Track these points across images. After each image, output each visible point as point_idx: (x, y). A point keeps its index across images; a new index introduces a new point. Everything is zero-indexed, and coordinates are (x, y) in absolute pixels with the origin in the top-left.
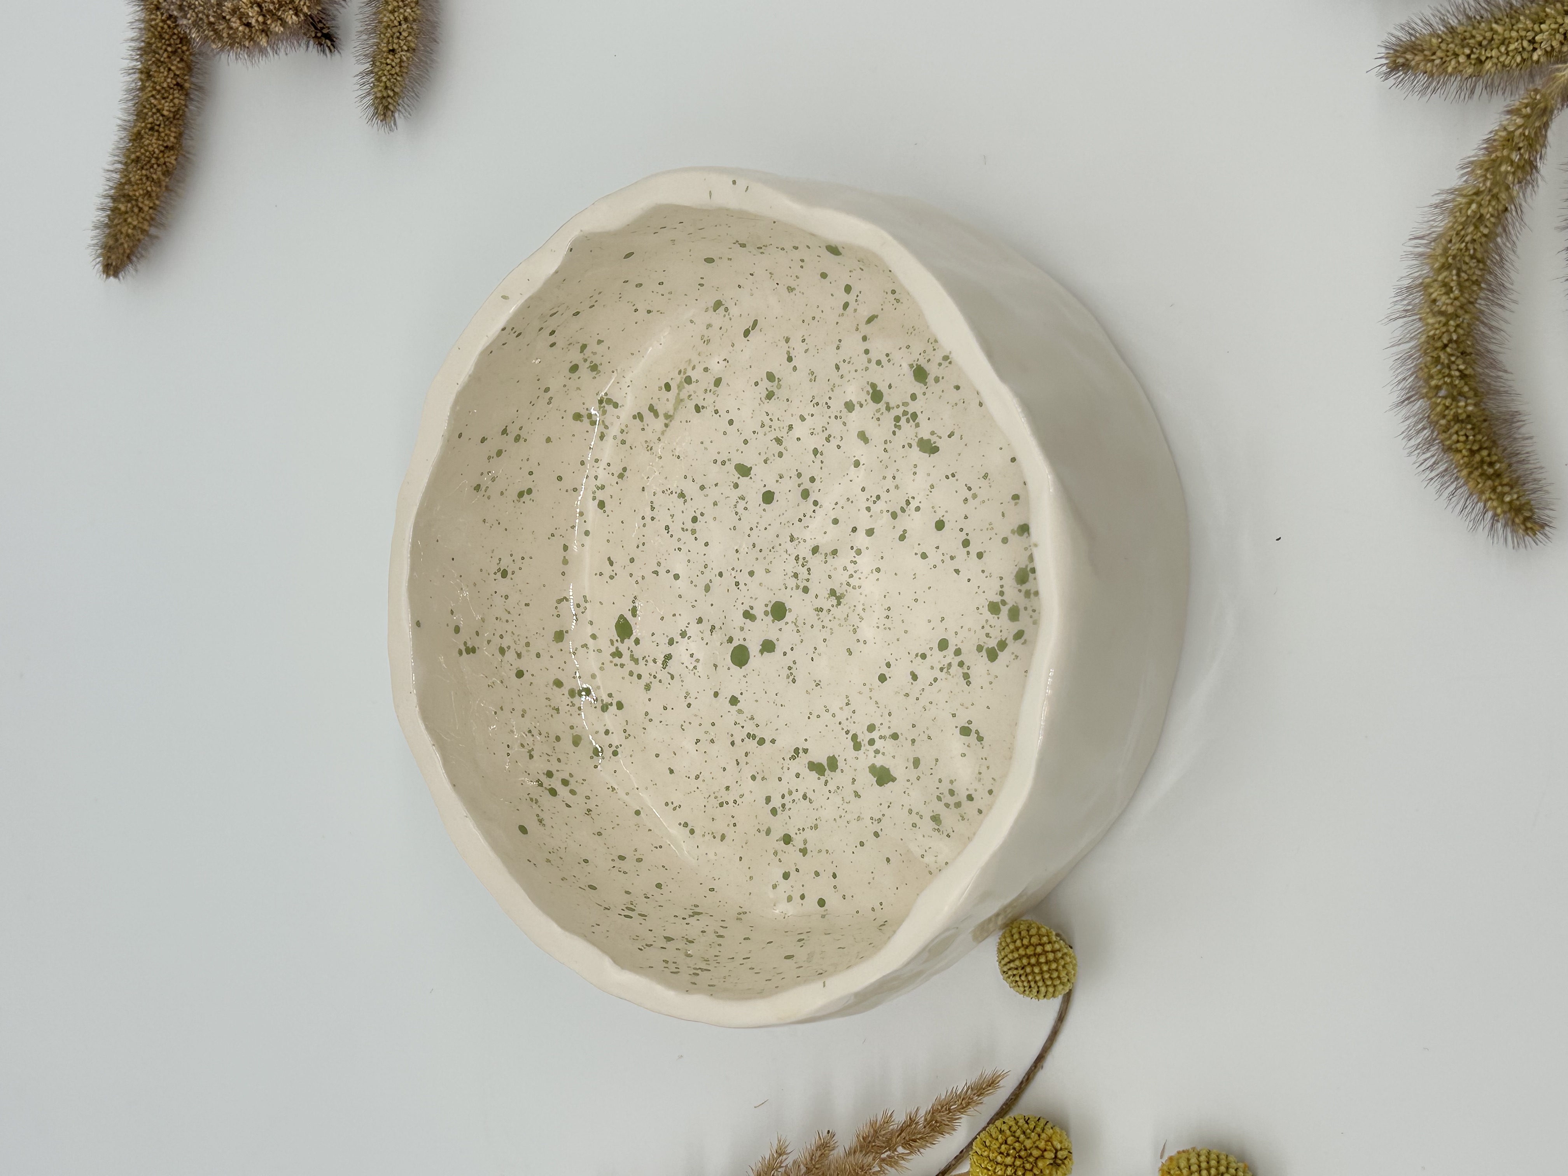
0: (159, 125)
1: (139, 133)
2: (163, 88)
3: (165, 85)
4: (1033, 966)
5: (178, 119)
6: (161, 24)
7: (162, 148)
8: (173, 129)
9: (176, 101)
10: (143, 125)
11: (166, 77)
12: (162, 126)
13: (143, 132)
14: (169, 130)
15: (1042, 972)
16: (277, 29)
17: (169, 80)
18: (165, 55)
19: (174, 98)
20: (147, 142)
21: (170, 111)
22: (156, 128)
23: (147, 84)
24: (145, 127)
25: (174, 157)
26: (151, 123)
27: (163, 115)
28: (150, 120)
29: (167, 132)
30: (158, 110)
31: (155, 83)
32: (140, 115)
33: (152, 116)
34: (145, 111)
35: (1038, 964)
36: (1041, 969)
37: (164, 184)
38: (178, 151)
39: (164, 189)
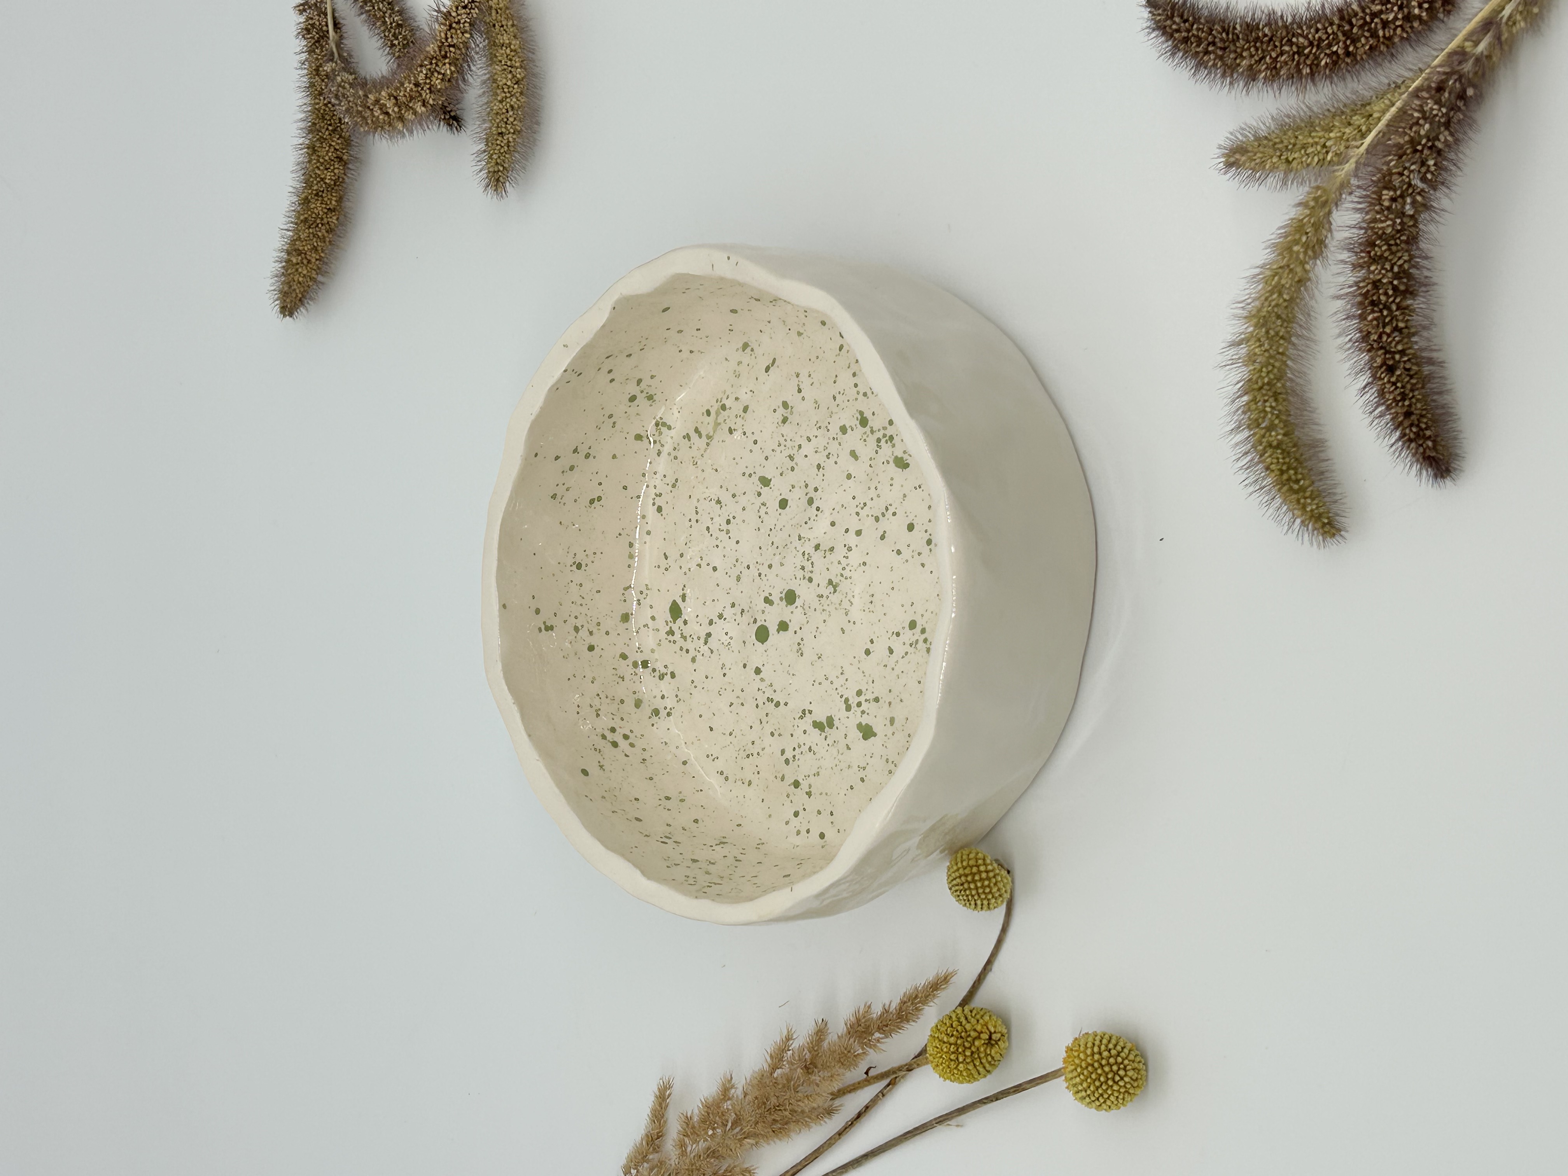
0: (323, 191)
1: (306, 198)
2: (325, 160)
3: (327, 158)
4: (969, 883)
5: (338, 186)
6: (323, 107)
7: (326, 211)
8: (334, 194)
9: (336, 171)
10: (310, 191)
11: (328, 151)
12: (325, 191)
13: (309, 197)
14: (332, 195)
15: (977, 888)
16: (410, 117)
17: (330, 154)
18: (327, 133)
19: (334, 169)
20: (313, 206)
21: (331, 179)
22: (320, 194)
23: (313, 158)
24: (312, 193)
25: (335, 218)
26: (316, 190)
27: (325, 183)
28: (315, 188)
29: (329, 197)
30: (322, 179)
31: (319, 156)
32: (308, 184)
33: (317, 184)
34: (312, 179)
35: (974, 881)
36: (976, 886)
37: (328, 239)
38: (339, 212)
39: (328, 243)
